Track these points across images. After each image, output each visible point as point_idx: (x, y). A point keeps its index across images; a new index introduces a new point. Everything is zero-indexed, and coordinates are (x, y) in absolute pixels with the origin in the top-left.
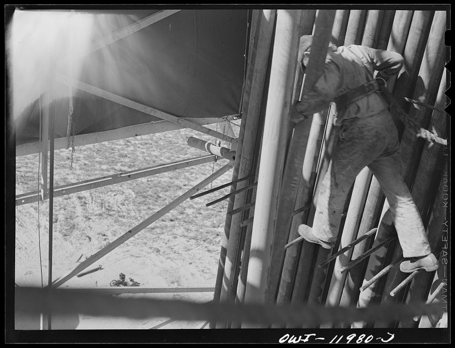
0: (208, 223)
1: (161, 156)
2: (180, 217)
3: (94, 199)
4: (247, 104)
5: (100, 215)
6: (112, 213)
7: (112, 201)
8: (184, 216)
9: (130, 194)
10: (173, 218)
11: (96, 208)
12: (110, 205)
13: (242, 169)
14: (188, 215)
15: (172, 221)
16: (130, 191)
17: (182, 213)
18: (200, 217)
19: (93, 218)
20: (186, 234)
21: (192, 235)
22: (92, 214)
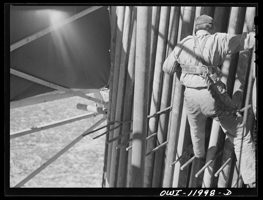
0: (87, 172)
1: (56, 133)
2: (70, 170)
3: (16, 164)
4: (113, 77)
5: (20, 173)
6: (27, 171)
7: (27, 164)
8: (73, 169)
9: (38, 159)
10: (66, 171)
11: (17, 170)
12: (26, 167)
13: (112, 117)
14: (75, 168)
15: (65, 172)
16: (38, 157)
17: (71, 167)
18: (82, 168)
19: (16, 176)
20: (74, 180)
21: (78, 180)
22: (14, 174)
